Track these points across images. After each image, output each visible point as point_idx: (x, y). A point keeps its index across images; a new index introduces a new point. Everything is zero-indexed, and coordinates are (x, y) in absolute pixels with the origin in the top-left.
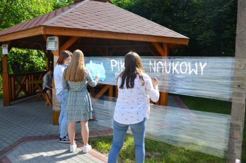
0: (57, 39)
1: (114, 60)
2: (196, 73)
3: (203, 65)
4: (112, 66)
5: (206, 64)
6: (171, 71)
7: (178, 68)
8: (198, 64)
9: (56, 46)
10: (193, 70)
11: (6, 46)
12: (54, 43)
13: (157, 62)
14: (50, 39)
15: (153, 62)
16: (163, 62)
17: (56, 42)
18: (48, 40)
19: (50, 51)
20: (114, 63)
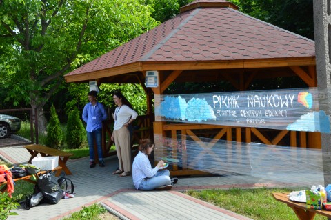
0: (156, 74)
1: (216, 96)
2: (287, 105)
3: (291, 97)
4: (215, 102)
5: (294, 96)
6: (266, 105)
7: (272, 101)
8: (288, 97)
9: (156, 82)
10: (284, 102)
11: (94, 83)
12: (153, 79)
13: (254, 96)
14: (149, 74)
15: (250, 96)
16: (259, 96)
17: (156, 78)
18: (147, 75)
19: (150, 88)
20: (216, 99)
